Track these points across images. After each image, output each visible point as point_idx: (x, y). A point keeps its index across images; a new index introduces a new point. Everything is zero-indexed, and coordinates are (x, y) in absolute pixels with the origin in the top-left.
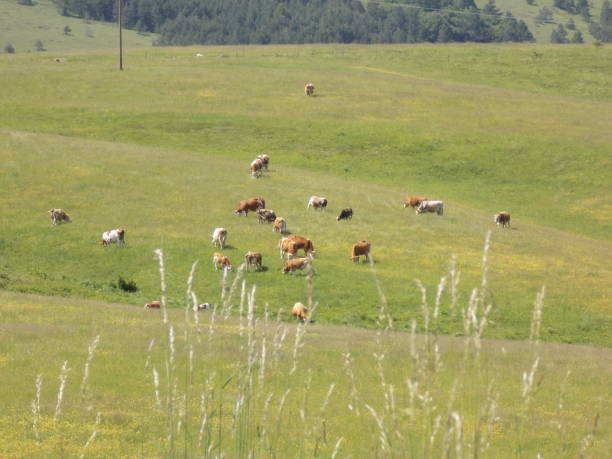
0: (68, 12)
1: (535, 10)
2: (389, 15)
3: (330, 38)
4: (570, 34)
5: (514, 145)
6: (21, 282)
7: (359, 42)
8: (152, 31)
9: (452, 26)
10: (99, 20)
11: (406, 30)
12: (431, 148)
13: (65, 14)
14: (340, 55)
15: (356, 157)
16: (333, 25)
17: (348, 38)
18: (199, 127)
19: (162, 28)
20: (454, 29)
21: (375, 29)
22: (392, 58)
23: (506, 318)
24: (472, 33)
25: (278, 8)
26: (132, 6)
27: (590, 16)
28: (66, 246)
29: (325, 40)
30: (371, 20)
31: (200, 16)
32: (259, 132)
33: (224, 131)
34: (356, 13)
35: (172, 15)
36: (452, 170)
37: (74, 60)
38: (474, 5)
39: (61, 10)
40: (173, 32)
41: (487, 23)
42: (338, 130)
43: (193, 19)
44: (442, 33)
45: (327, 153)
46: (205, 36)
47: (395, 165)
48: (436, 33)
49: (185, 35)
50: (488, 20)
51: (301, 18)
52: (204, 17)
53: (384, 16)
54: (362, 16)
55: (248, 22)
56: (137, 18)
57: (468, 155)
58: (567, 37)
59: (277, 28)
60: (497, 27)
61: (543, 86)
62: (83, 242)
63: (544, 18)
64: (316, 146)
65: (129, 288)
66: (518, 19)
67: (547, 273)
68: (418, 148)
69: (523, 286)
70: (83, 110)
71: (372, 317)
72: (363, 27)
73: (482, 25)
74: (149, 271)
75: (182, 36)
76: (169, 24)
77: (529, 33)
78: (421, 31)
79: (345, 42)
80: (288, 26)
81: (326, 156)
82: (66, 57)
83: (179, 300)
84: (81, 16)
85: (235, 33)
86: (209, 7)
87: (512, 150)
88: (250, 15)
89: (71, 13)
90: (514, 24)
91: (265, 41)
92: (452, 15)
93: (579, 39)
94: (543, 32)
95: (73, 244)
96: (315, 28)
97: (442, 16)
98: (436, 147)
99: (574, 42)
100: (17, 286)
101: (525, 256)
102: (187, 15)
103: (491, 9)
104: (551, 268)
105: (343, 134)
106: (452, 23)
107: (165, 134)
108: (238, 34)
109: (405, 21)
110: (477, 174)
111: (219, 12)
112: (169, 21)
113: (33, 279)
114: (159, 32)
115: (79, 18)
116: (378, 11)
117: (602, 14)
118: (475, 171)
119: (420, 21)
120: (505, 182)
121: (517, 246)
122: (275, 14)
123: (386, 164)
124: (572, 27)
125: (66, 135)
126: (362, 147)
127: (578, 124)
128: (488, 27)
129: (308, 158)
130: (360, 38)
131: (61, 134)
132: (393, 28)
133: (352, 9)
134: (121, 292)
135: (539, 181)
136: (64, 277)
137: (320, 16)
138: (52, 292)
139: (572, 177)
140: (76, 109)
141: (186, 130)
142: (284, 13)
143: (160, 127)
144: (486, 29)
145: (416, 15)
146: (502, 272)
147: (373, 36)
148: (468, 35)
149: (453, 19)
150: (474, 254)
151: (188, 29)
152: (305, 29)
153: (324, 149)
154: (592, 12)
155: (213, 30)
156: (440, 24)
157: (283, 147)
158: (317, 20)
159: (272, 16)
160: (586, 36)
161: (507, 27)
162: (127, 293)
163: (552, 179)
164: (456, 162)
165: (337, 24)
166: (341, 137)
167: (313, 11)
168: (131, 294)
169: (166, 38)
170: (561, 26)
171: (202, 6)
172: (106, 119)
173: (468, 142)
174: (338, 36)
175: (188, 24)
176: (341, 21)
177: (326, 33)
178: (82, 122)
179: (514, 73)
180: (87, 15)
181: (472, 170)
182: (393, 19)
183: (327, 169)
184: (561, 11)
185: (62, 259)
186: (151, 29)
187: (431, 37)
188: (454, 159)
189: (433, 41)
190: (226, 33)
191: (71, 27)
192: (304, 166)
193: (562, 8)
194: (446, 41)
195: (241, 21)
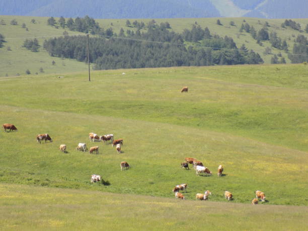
0: (54, 55)
1: (263, 49)
2: (198, 52)
3: (172, 64)
4: (280, 59)
5: (275, 111)
6: (56, 182)
7: (185, 66)
8: (92, 62)
9: (226, 57)
10: (67, 58)
11: (206, 59)
12: (237, 114)
13: (52, 55)
14: (188, 72)
15: (202, 119)
16: (173, 57)
17: (180, 63)
18: (129, 107)
19: (96, 61)
20: (227, 58)
21: (192, 59)
22: (212, 72)
23: (285, 194)
24: (235, 59)
25: (148, 50)
26: (82, 51)
27: (288, 50)
28: (75, 164)
29: (169, 65)
30: (190, 55)
31: (113, 55)
32: (156, 108)
33: (140, 108)
34: (183, 52)
35: (101, 55)
36: (247, 124)
37: (67, 77)
38: (236, 47)
39: (51, 54)
40: (101, 62)
41: (242, 55)
42: (193, 106)
43: (110, 56)
44: (222, 60)
45: (188, 117)
46: (116, 64)
47: (220, 122)
48: (219, 60)
49: (107, 64)
50: (243, 53)
51: (158, 55)
52: (115, 55)
53: (195, 53)
54: (186, 53)
55: (134, 57)
56: (85, 57)
57: (254, 117)
58: (278, 60)
59: (148, 60)
60: (246, 57)
61: (282, 83)
62: (82, 162)
63: (268, 52)
64: (183, 114)
65: (106, 184)
66: (256, 52)
67: (301, 172)
68: (231, 114)
69: (290, 178)
70: (74, 100)
71: (222, 195)
72: (187, 58)
73: (240, 56)
74: (115, 175)
75: (105, 64)
76: (100, 59)
77: (261, 59)
78: (212, 59)
79: (179, 66)
80: (153, 58)
81: (188, 119)
82: (63, 76)
83: (130, 189)
84: (60, 56)
85: (129, 62)
86: (117, 51)
87: (274, 114)
88: (135, 54)
89: (55, 55)
90: (254, 55)
91: (143, 66)
92: (226, 52)
93: (284, 62)
94: (267, 58)
95: (79, 163)
96: (165, 59)
97: (221, 52)
98: (238, 113)
99: (281, 63)
100: (54, 184)
101: (290, 164)
102: (107, 55)
103: (243, 48)
104: (303, 169)
105: (195, 109)
106: (226, 55)
107: (114, 110)
108: (131, 63)
109: (205, 55)
110: (259, 125)
111: (121, 53)
112: (99, 57)
113: (61, 180)
114: (95, 63)
115: (59, 57)
116: (193, 51)
117: (294, 50)
118: (258, 124)
119: (212, 55)
120: (272, 129)
121: (285, 159)
122: (147, 53)
123: (216, 122)
124: (280, 55)
125: (68, 112)
126: (205, 115)
127: (303, 101)
128: (242, 56)
129: (180, 120)
130: (185, 63)
131: (65, 112)
132: (200, 58)
133: (181, 50)
134: (103, 185)
135: (287, 128)
136: (75, 180)
137: (167, 53)
138: (71, 186)
139: (304, 125)
140: (71, 100)
141: (123, 108)
142: (151, 52)
143: (110, 107)
144: (241, 58)
145: (210, 52)
146: (280, 172)
147: (191, 62)
148: (233, 60)
149: (226, 53)
150: (266, 164)
151: (108, 61)
152: (161, 60)
153: (187, 115)
154: (289, 49)
155: (119, 61)
156: (221, 56)
157: (168, 115)
158: (166, 56)
159: (145, 54)
160: (287, 59)
161: (251, 56)
162: (106, 186)
163: (294, 127)
164: (249, 120)
165: (175, 57)
166: (194, 110)
167: (163, 52)
168: (107, 187)
169: (98, 65)
170: (275, 55)
171: (114, 51)
172: (86, 104)
173: (253, 111)
174: (175, 62)
175: (108, 59)
176: (176, 56)
177: (170, 61)
178: (74, 106)
179: (268, 78)
180: (62, 56)
181: (256, 124)
182: (199, 54)
183: (189, 124)
184: (275, 49)
185: (74, 171)
186: (91, 61)
187: (217, 62)
188: (248, 119)
189: (218, 64)
190: (125, 62)
191: (56, 62)
192: (178, 124)
193: (275, 47)
194: (224, 64)
195: (132, 57)
